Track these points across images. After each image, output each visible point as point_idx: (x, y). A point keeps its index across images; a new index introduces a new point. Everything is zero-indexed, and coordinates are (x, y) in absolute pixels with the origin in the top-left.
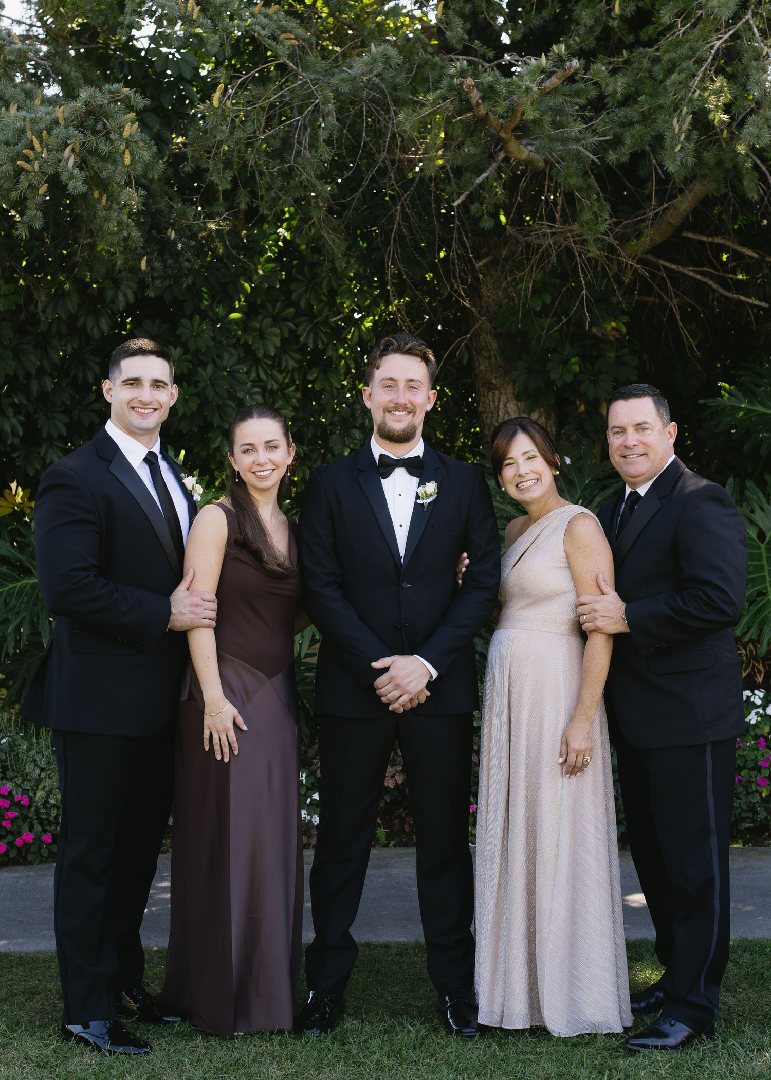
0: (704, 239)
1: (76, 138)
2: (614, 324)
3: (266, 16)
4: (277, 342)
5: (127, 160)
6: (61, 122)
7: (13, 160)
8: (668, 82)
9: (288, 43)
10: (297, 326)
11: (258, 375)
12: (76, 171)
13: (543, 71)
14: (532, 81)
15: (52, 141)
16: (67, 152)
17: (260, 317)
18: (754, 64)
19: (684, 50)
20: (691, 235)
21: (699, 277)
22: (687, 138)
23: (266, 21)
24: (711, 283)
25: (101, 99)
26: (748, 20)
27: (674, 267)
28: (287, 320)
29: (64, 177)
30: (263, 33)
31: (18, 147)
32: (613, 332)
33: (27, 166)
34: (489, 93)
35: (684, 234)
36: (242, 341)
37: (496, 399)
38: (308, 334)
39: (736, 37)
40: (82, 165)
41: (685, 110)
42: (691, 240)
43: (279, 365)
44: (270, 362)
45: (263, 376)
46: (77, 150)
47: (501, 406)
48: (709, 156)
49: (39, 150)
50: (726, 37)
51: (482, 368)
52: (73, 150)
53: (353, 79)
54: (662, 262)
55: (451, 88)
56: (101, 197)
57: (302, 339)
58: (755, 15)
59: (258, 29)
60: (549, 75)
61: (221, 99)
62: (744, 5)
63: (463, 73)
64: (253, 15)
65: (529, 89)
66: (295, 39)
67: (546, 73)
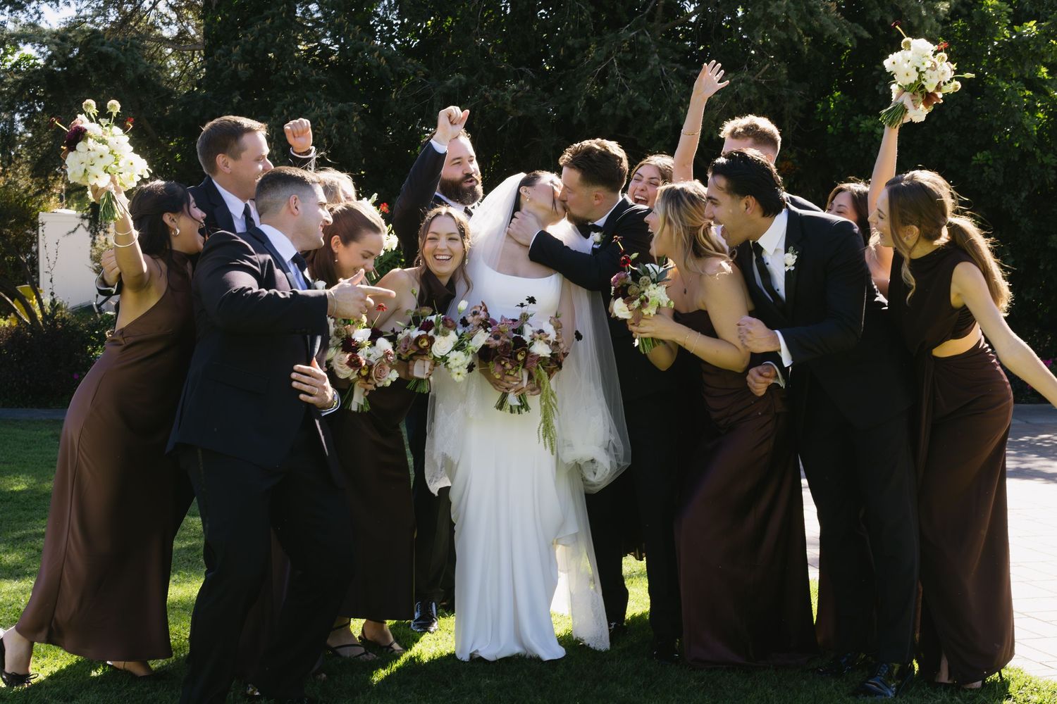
3: (412, 64)
5: (355, 130)
6: (331, 115)
8: (577, 86)
9: (420, 75)
18: (612, 79)
19: (585, 73)
22: (583, 110)
23: (411, 67)
25: (346, 108)
26: (613, 59)
30: (410, 73)
33: (319, 132)
39: (606, 66)
40: (338, 132)
50: (603, 66)
55: (482, 95)
58: (616, 57)
59: (408, 70)
60: (519, 91)
61: (395, 94)
62: (610, 53)
63: (486, 91)
64: (407, 64)
65: (508, 99)
66: (424, 73)
67: (517, 92)
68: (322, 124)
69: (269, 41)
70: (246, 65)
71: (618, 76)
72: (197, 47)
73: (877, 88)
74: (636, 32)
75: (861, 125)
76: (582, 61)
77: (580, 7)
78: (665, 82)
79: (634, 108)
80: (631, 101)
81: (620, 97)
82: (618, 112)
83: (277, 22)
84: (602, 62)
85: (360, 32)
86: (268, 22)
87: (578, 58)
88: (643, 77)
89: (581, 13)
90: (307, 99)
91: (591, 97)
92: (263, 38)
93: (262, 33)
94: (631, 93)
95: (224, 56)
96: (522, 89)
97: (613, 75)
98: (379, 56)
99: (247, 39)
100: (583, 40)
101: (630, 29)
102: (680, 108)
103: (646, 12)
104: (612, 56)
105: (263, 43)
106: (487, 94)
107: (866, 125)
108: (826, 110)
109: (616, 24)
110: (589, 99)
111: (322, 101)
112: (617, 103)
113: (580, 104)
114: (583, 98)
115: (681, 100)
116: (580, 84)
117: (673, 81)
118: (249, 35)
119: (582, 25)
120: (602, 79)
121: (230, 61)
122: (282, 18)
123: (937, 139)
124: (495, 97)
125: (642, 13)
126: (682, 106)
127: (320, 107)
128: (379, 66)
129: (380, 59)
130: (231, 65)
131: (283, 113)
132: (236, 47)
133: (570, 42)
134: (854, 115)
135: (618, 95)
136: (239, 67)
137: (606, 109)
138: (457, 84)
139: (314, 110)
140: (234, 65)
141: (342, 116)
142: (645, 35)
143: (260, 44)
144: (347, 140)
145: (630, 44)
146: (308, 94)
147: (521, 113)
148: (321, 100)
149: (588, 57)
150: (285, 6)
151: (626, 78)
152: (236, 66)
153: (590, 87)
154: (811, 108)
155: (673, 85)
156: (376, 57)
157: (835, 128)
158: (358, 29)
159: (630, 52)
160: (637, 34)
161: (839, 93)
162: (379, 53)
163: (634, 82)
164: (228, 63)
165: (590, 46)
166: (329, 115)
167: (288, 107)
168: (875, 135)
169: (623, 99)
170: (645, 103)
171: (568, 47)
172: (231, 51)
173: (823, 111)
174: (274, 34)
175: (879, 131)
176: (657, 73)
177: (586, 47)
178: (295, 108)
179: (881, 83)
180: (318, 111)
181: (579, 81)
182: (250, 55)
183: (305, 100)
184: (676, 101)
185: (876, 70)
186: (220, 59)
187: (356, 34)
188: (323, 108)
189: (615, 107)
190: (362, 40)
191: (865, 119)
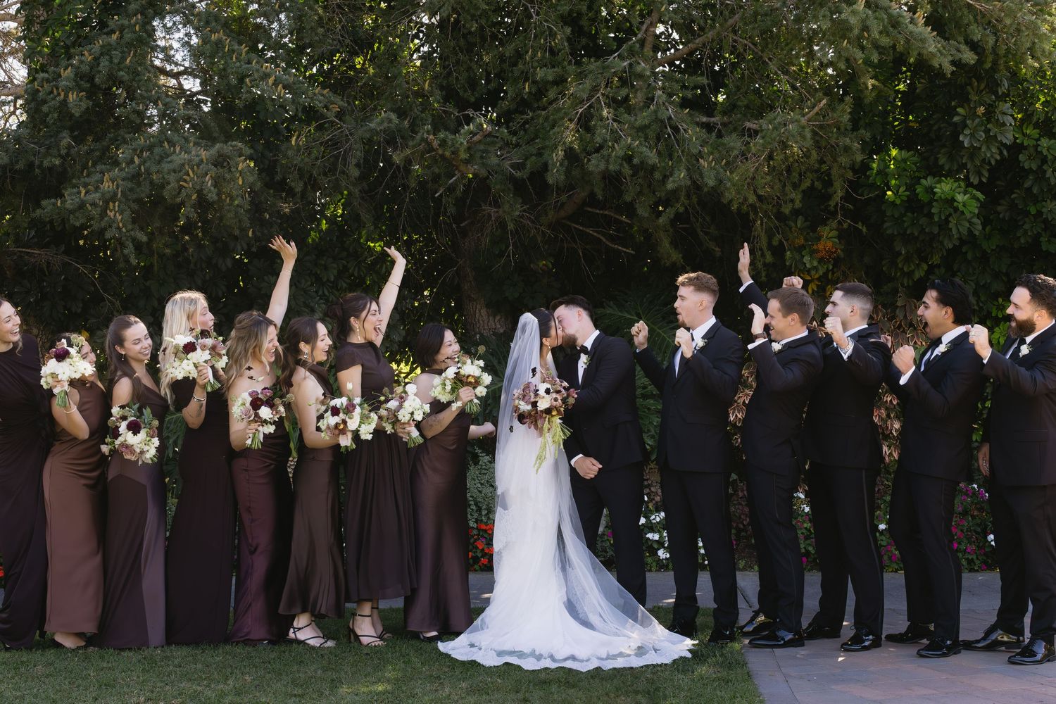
0: (598, 211)
1: (213, 171)
2: (544, 262)
3: (323, 95)
4: (335, 272)
5: (240, 183)
6: (205, 161)
7: (178, 181)
8: (551, 133)
9: (334, 110)
10: (348, 262)
11: (323, 292)
12: (212, 188)
13: (471, 132)
14: (464, 139)
15: (199, 172)
16: (207, 178)
17: (325, 258)
18: (600, 123)
19: (561, 114)
20: (589, 209)
21: (595, 234)
22: (561, 165)
23: (321, 99)
24: (602, 238)
26: (599, 97)
27: (581, 228)
28: (342, 259)
29: (205, 192)
30: (320, 105)
31: (181, 174)
32: (544, 267)
33: (185, 185)
34: (443, 143)
35: (585, 209)
36: (313, 272)
37: (474, 308)
38: (355, 268)
39: (590, 107)
40: (215, 185)
41: (560, 148)
42: (589, 212)
43: (337, 286)
44: (331, 285)
45: (327, 293)
46: (213, 176)
47: (477, 311)
48: (576, 173)
49: (192, 176)
50: (585, 107)
51: (466, 287)
52: (211, 176)
53: (371, 130)
54: (574, 225)
55: (423, 140)
56: (226, 198)
57: (350, 271)
58: (603, 94)
59: (317, 102)
60: (475, 134)
61: (296, 140)
62: (595, 89)
63: (428, 132)
64: (315, 94)
65: (462, 143)
66: (339, 107)
67: (473, 134)
68: (191, 173)
69: (116, 61)
70: (82, 94)
71: (607, 119)
73: (961, 139)
74: (629, 62)
75: (935, 190)
76: (557, 99)
77: (550, 29)
78: (676, 129)
79: (636, 161)
80: (630, 152)
81: (613, 147)
82: (611, 167)
83: (128, 37)
84: (584, 100)
85: (247, 53)
86: (114, 37)
87: (552, 94)
88: (643, 118)
89: (552, 35)
90: (168, 142)
91: (571, 149)
92: (107, 57)
93: (106, 51)
94: (628, 141)
95: (48, 81)
97: (601, 119)
98: (276, 84)
99: (83, 58)
100: (557, 71)
101: (620, 57)
102: (701, 161)
103: (639, 37)
104: (597, 93)
105: (107, 63)
106: (431, 137)
107: (941, 189)
108: (883, 172)
109: (599, 53)
110: (569, 152)
112: (609, 156)
113: (557, 157)
115: (700, 151)
116: (556, 129)
117: (685, 126)
118: (86, 52)
119: (553, 52)
120: (585, 123)
121: (57, 89)
122: (135, 32)
123: (1033, 210)
126: (702, 158)
128: (275, 97)
129: (276, 89)
130: (59, 94)
131: (132, 161)
132: (65, 70)
133: (540, 74)
134: (922, 178)
135: (610, 143)
136: (70, 95)
137: (594, 164)
138: (385, 124)
139: (179, 155)
140: (63, 94)
141: (221, 161)
142: (641, 66)
143: (102, 64)
144: (228, 199)
145: (621, 79)
148: (189, 142)
149: (565, 95)
150: (139, 16)
151: (619, 122)
152: (66, 96)
153: (569, 134)
154: (865, 167)
155: (686, 130)
156: (270, 84)
157: (896, 195)
158: (244, 49)
159: (623, 86)
160: (630, 65)
161: (898, 150)
162: (275, 80)
163: (632, 127)
164: (55, 91)
166: (202, 161)
167: (142, 152)
169: (619, 150)
170: (651, 155)
172: (60, 76)
173: (880, 172)
174: (123, 52)
175: (960, 198)
176: (663, 115)
177: (560, 81)
178: (152, 153)
179: (967, 132)
180: (184, 156)
181: (554, 126)
182: (85, 80)
183: (166, 143)
184: (695, 151)
185: (958, 114)
186: (42, 87)
187: (241, 55)
188: (193, 153)
189: (607, 161)
190: (249, 62)
191: (939, 182)
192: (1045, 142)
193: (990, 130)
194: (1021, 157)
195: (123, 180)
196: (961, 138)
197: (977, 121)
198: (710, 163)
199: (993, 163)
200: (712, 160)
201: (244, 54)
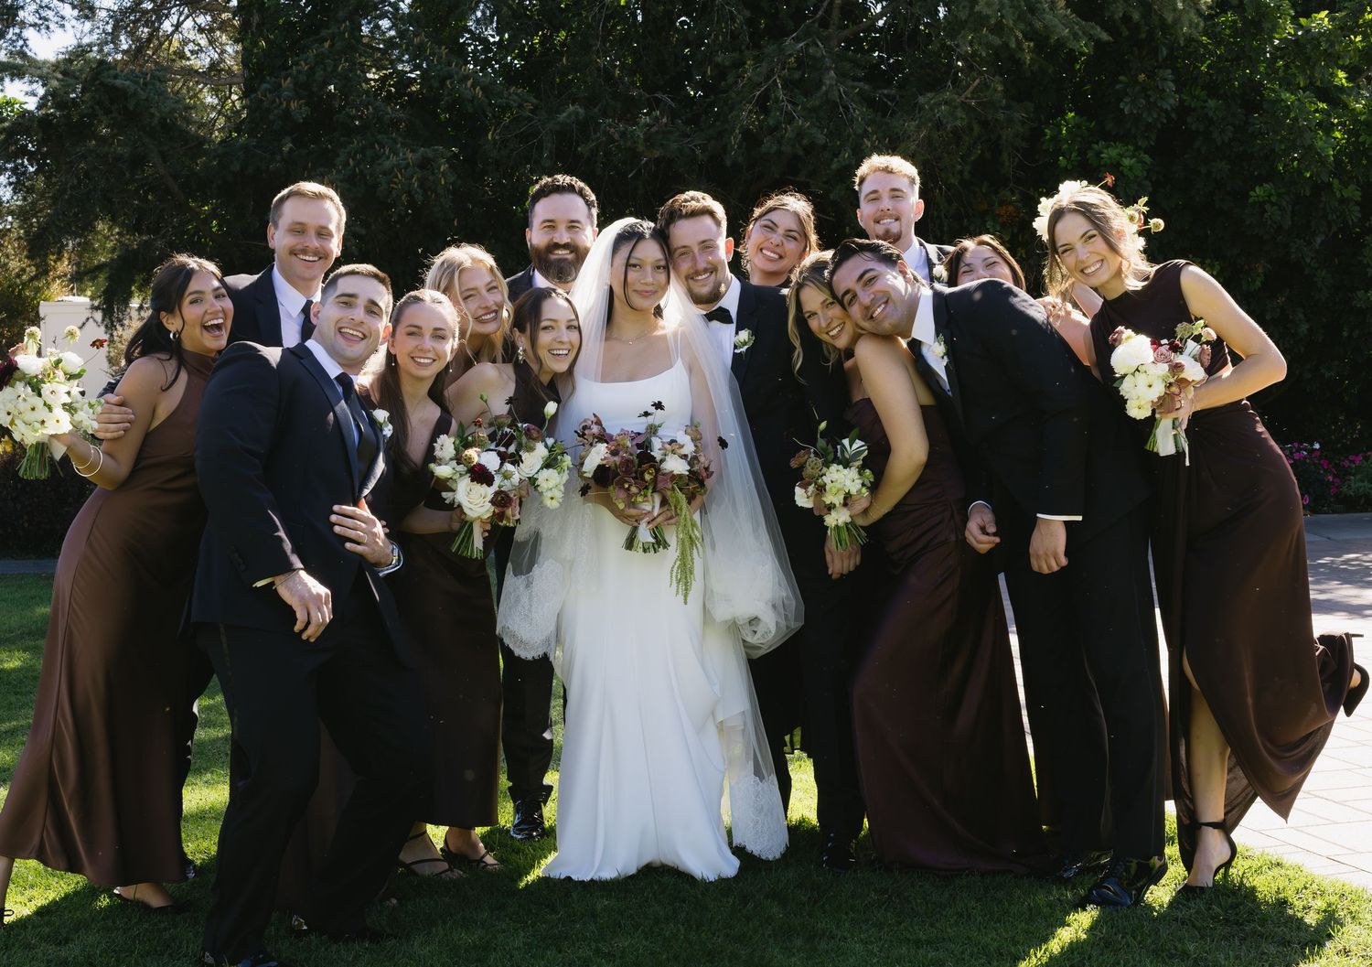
1: (419, 173)
3: (516, 94)
5: (443, 183)
6: (411, 163)
7: (389, 183)
8: (731, 115)
9: (528, 108)
12: (419, 189)
15: (407, 174)
16: (414, 180)
18: (775, 105)
19: (740, 97)
22: (739, 147)
23: (516, 98)
25: (430, 154)
26: (775, 79)
29: (413, 193)
30: (515, 105)
31: (391, 176)
33: (396, 187)
39: (767, 89)
40: (421, 186)
46: (419, 177)
49: (401, 179)
50: (763, 89)
52: (417, 178)
53: (562, 123)
56: (432, 194)
58: (779, 76)
59: (511, 102)
60: (653, 126)
61: (492, 135)
62: (770, 73)
63: (610, 126)
64: (510, 94)
65: (639, 136)
66: (531, 105)
67: (650, 126)
68: (399, 176)
69: (329, 69)
70: (301, 102)
71: (783, 101)
72: (235, 80)
74: (805, 42)
75: (1102, 155)
76: (736, 82)
77: (731, 12)
78: (846, 108)
79: (805, 142)
80: (800, 134)
81: (786, 129)
82: (783, 148)
83: (339, 45)
84: (761, 83)
85: (447, 54)
86: (327, 45)
87: (730, 79)
88: (815, 101)
89: (733, 19)
90: (378, 144)
91: (749, 130)
92: (322, 66)
93: (320, 59)
94: (800, 122)
95: (270, 91)
96: (658, 122)
97: (777, 101)
98: (474, 86)
99: (299, 68)
100: (735, 55)
101: (798, 40)
102: (865, 140)
103: (818, 16)
104: (774, 75)
105: (321, 72)
106: (612, 130)
107: (1108, 154)
108: (1056, 138)
109: (778, 33)
110: (746, 133)
111: (399, 145)
112: (782, 137)
113: (735, 140)
114: (737, 131)
115: (866, 130)
116: (734, 113)
117: (854, 106)
118: (302, 63)
119: (734, 36)
120: (763, 105)
121: (280, 98)
122: (345, 39)
123: (1203, 169)
124: (623, 134)
125: (811, 18)
126: (867, 137)
127: (397, 153)
128: (475, 97)
129: (475, 89)
130: (281, 103)
132: (285, 79)
133: (719, 59)
134: (1094, 143)
135: (784, 126)
136: (292, 104)
137: (768, 145)
138: (573, 117)
139: (388, 158)
140: (285, 103)
141: (425, 164)
142: (818, 46)
143: (317, 74)
144: (433, 196)
145: (798, 60)
146: (379, 137)
147: (657, 154)
148: (397, 144)
149: (744, 78)
150: (347, 23)
151: (794, 104)
152: (288, 104)
153: (746, 116)
154: (1036, 134)
155: (854, 110)
156: (469, 86)
157: (1069, 160)
158: (444, 50)
159: (798, 68)
160: (807, 45)
161: (1073, 114)
162: (473, 82)
163: (803, 109)
164: (277, 100)
165: (745, 63)
166: (409, 163)
167: (355, 155)
168: (1121, 168)
169: (790, 132)
170: (819, 136)
171: (717, 66)
172: (280, 85)
173: (1053, 138)
174: (335, 60)
175: (1127, 162)
176: (834, 96)
177: (740, 64)
178: (364, 155)
179: (1127, 100)
180: (393, 160)
181: (732, 109)
182: (306, 88)
183: (376, 146)
184: (860, 131)
185: (1121, 82)
186: (266, 96)
187: (441, 57)
188: (401, 154)
189: (780, 143)
190: (449, 64)
191: (1107, 147)
192: (1212, 103)
193: (1149, 97)
194: (1189, 119)
195: (341, 181)
196: (1122, 106)
197: (1138, 88)
198: (873, 143)
199: (1159, 126)
200: (877, 139)
201: (444, 56)
